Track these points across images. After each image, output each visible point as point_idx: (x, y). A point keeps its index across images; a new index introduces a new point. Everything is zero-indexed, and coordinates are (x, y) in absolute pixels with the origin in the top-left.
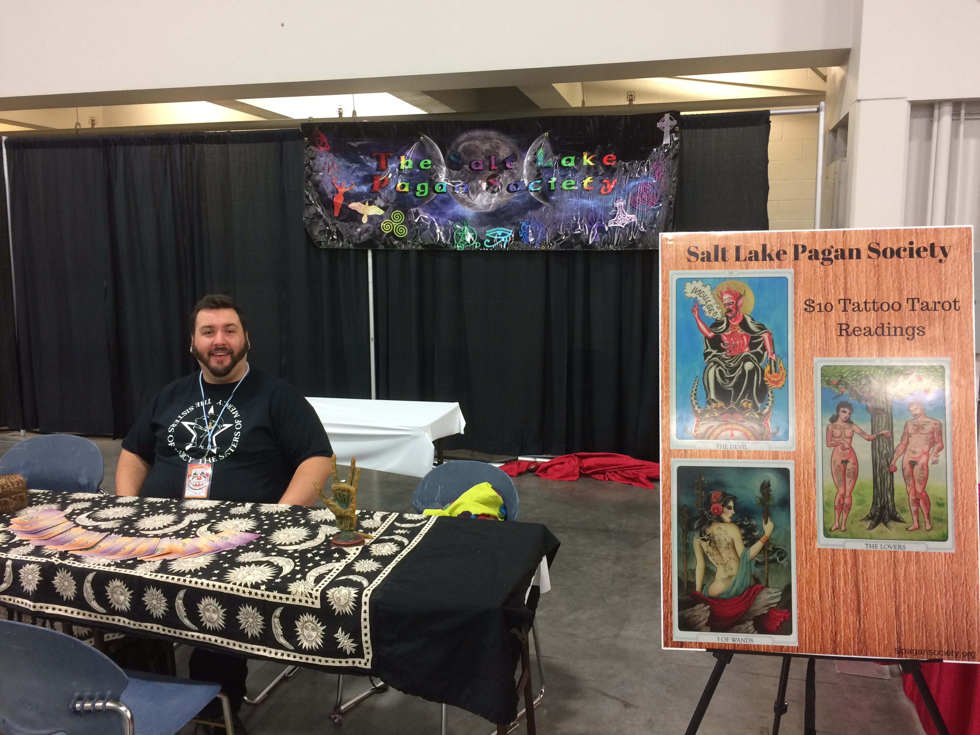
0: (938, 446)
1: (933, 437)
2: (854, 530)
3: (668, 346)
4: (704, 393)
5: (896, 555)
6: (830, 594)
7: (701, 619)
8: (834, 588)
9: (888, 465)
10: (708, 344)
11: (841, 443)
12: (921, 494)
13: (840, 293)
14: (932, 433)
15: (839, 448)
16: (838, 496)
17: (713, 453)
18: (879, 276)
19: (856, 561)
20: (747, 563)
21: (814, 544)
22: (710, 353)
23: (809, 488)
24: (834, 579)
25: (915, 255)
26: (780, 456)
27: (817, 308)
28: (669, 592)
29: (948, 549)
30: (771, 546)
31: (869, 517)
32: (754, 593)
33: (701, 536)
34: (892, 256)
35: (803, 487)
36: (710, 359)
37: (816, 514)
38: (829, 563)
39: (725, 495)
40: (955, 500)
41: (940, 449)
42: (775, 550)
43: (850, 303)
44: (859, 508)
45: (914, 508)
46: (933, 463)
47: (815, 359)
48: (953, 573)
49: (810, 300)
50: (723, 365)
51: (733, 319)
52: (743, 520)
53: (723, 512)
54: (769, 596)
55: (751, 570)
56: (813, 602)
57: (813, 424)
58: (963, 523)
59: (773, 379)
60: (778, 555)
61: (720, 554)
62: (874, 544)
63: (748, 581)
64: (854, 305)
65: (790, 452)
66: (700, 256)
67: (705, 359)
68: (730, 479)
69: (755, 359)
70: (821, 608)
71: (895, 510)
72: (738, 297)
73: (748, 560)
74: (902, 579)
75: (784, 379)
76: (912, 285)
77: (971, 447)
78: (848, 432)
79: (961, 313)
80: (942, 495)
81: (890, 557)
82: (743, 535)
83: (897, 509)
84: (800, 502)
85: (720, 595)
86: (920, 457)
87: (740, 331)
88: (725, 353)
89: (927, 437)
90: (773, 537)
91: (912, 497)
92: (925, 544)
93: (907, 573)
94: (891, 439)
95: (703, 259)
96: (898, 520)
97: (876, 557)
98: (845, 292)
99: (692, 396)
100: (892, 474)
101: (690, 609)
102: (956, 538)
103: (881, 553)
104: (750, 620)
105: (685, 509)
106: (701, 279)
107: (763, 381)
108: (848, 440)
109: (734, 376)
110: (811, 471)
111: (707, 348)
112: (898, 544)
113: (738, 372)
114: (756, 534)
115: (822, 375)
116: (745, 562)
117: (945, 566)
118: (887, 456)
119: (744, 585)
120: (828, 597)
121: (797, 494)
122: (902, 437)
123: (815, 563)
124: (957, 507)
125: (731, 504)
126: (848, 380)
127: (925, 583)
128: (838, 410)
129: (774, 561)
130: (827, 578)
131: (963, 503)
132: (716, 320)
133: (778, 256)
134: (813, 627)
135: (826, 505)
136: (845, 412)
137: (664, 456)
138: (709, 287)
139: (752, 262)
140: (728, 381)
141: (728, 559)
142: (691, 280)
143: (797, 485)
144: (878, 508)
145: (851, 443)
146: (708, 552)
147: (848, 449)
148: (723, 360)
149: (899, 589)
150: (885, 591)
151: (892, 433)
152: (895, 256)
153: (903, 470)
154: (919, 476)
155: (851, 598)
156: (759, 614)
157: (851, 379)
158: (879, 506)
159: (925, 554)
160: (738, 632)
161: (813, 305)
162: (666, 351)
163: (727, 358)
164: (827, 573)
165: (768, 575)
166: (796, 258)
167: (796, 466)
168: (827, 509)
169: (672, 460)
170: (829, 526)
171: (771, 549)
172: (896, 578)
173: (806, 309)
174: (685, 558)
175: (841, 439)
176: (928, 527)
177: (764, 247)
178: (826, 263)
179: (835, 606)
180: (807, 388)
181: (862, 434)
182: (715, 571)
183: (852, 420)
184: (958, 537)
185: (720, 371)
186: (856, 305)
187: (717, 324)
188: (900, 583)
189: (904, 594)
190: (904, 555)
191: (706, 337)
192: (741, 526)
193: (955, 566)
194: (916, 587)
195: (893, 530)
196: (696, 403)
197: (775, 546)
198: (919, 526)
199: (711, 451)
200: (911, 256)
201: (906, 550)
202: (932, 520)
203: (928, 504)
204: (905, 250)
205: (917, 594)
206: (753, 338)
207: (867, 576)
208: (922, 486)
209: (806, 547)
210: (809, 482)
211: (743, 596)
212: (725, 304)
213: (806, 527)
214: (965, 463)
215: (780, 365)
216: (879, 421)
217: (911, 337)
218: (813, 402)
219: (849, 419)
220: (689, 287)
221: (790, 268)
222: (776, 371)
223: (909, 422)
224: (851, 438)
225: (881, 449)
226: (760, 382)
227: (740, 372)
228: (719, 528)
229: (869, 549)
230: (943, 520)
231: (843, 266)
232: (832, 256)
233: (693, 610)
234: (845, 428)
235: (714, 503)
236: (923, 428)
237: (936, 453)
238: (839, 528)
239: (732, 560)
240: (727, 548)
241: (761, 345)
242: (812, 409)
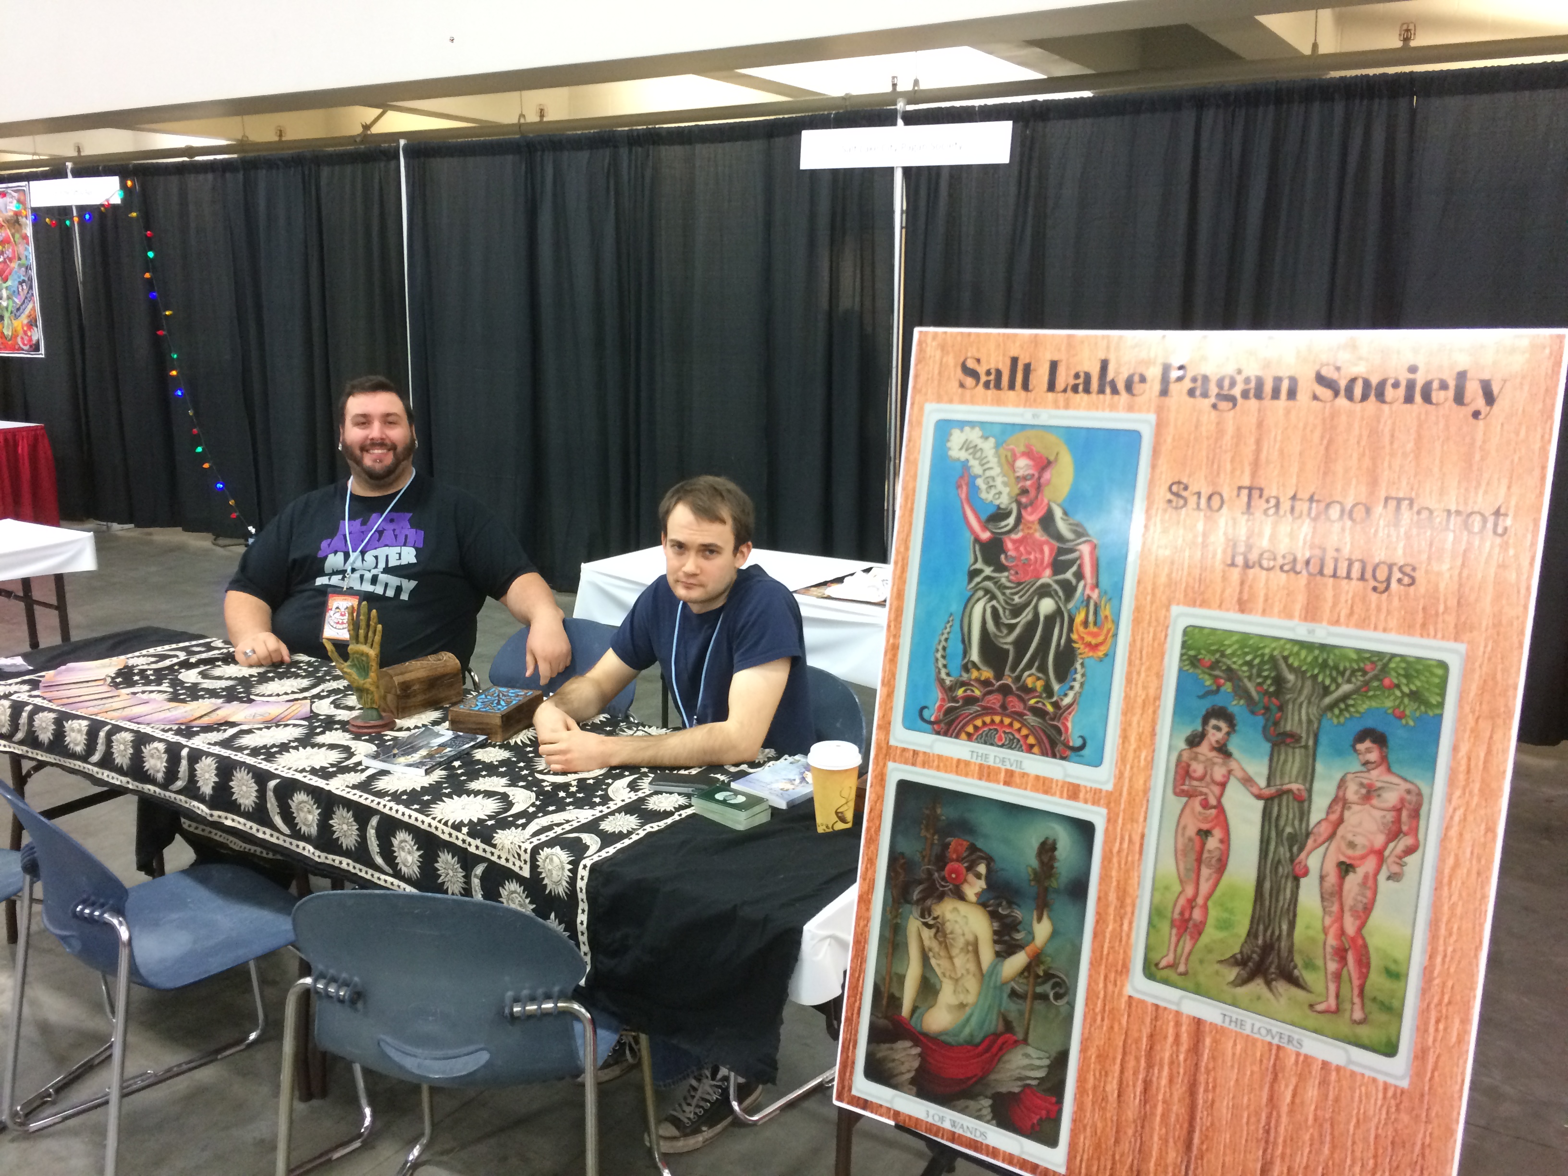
0: (1405, 842)
1: (1398, 821)
2: (1202, 979)
3: (907, 548)
4: (960, 647)
5: (1281, 1055)
6: (1138, 1093)
7: (903, 1069)
8: (1147, 1084)
9: (1292, 860)
10: (978, 553)
11: (1201, 794)
12: (1353, 940)
13: (1243, 472)
14: (1398, 810)
15: (1196, 803)
16: (1182, 901)
17: (962, 766)
18: (1330, 442)
19: (1198, 1042)
20: (995, 988)
21: (1122, 986)
22: (978, 572)
23: (1127, 872)
24: (1150, 1066)
25: (1418, 398)
26: (1082, 795)
27: (1192, 501)
28: (857, 1004)
29: (1396, 1077)
30: (1042, 967)
31: (1236, 959)
32: (1001, 1049)
33: (922, 916)
34: (1365, 397)
35: (1116, 865)
36: (979, 583)
37: (1135, 925)
38: (1146, 1031)
39: (973, 849)
40: (1428, 972)
41: (1410, 850)
42: (1048, 976)
43: (1261, 496)
44: (1220, 935)
45: (1332, 966)
46: (1389, 878)
47: (1175, 609)
48: (1396, 1131)
49: (1179, 483)
50: (1001, 597)
51: (1029, 509)
52: (1000, 905)
53: (965, 881)
54: (1026, 1062)
55: (1000, 1005)
56: (1105, 1099)
57: (1153, 743)
58: (1437, 1030)
59: (1088, 639)
60: (1053, 988)
61: (951, 958)
62: (1240, 1018)
63: (994, 1024)
64: (1268, 501)
65: (1101, 790)
66: (983, 378)
67: (971, 579)
68: (986, 821)
69: (1061, 593)
70: (1118, 1115)
71: (1292, 960)
72: (1044, 464)
73: (998, 984)
74: (1284, 1109)
75: (1109, 640)
76: (1401, 467)
77: (1483, 862)
78: (1219, 773)
79: (1507, 543)
80: (1400, 955)
81: (1267, 1056)
82: (995, 933)
83: (1298, 959)
84: (1106, 894)
85: (941, 1033)
86: (1363, 857)
87: (1039, 535)
88: (1006, 574)
89: (1384, 817)
90: (1050, 950)
91: (1332, 941)
92: (1346, 1051)
93: (1297, 1101)
94: (1306, 804)
95: (987, 385)
96: (1295, 982)
97: (1239, 1047)
98: (1254, 474)
99: (937, 651)
100: (1296, 879)
101: (887, 1046)
102: (1416, 1057)
103: (1248, 1041)
104: (986, 1097)
105: (902, 861)
106: (982, 425)
107: (1069, 641)
108: (1216, 789)
109: (1017, 624)
110: (1137, 839)
111: (976, 561)
112: (1287, 1033)
113: (1026, 616)
114: (1018, 936)
115: (1184, 645)
116: (992, 984)
117: (1380, 1110)
118: (1293, 839)
119: (986, 1027)
120: (1135, 1098)
121: (1104, 878)
122: (1330, 807)
123: (1120, 1024)
124: (1430, 988)
125: (982, 869)
126: (1235, 663)
127: (1332, 1134)
128: (1205, 722)
129: (1044, 997)
130: (1138, 1059)
131: (1444, 984)
132: (999, 507)
133: (1129, 386)
134: (1098, 1146)
135: (1156, 912)
136: (1218, 729)
137: (877, 756)
138: (992, 441)
139: (1078, 396)
140: (1005, 631)
141: (964, 972)
142: (962, 424)
143: (1107, 859)
144: (1257, 946)
145: (1222, 794)
146: (930, 950)
147: (1214, 807)
148: (1001, 587)
149: (1276, 1128)
150: (1248, 1123)
151: (1310, 791)
152: (1372, 398)
153: (1322, 878)
154: (1355, 899)
155: (1177, 1115)
156: (1004, 1090)
157: (1240, 662)
158: (1260, 942)
159: (1342, 1072)
160: (963, 1111)
161: (1184, 494)
162: (903, 559)
163: (1008, 584)
164: (1138, 1049)
165: (1029, 1020)
166: (1164, 392)
167: (1109, 820)
168: (1156, 920)
169: (891, 765)
170: (1155, 956)
171: (1041, 974)
172: (1272, 1100)
173: (1170, 501)
174: (890, 951)
175: (1203, 784)
176: (1358, 1015)
177: (1104, 366)
178: (1224, 405)
179: (1144, 1119)
180: (1149, 669)
181: (1247, 781)
182: (938, 987)
183: (1232, 747)
184: (1421, 1055)
185: (994, 610)
186: (1273, 502)
187: (999, 515)
188: (1279, 1116)
189: (1285, 1142)
190: (1297, 1062)
191: (977, 540)
192: (994, 915)
193: (1405, 1118)
194: (1312, 1135)
195: (1283, 1001)
196: (945, 666)
197: (1050, 968)
198: (1338, 1005)
199: (959, 761)
200: (1409, 399)
201: (1304, 1051)
202: (1368, 1002)
203: (1364, 963)
204: (1396, 385)
205: (1310, 1152)
206: (1061, 551)
207: (1215, 1080)
208: (1358, 923)
209: (1105, 986)
210: (1130, 858)
211: (980, 1048)
212: (1018, 477)
213: (1112, 948)
214: (1464, 894)
215: (1106, 611)
216: (1285, 761)
217: (1382, 587)
218: (1158, 698)
219: (1225, 745)
220: (957, 438)
221: (1148, 411)
222: (1095, 623)
223: (1349, 776)
224: (1223, 785)
225: (1282, 822)
226: (1063, 641)
227: (1030, 617)
228: (955, 909)
229: (1226, 1025)
230: (1394, 1012)
231: (1256, 414)
232: (1237, 392)
233: (892, 1049)
234: (1214, 764)
235: (952, 860)
236: (1379, 796)
237: (1400, 858)
238: (1173, 966)
239: (970, 977)
240: (965, 950)
241: (1074, 568)
242: (1154, 712)
